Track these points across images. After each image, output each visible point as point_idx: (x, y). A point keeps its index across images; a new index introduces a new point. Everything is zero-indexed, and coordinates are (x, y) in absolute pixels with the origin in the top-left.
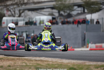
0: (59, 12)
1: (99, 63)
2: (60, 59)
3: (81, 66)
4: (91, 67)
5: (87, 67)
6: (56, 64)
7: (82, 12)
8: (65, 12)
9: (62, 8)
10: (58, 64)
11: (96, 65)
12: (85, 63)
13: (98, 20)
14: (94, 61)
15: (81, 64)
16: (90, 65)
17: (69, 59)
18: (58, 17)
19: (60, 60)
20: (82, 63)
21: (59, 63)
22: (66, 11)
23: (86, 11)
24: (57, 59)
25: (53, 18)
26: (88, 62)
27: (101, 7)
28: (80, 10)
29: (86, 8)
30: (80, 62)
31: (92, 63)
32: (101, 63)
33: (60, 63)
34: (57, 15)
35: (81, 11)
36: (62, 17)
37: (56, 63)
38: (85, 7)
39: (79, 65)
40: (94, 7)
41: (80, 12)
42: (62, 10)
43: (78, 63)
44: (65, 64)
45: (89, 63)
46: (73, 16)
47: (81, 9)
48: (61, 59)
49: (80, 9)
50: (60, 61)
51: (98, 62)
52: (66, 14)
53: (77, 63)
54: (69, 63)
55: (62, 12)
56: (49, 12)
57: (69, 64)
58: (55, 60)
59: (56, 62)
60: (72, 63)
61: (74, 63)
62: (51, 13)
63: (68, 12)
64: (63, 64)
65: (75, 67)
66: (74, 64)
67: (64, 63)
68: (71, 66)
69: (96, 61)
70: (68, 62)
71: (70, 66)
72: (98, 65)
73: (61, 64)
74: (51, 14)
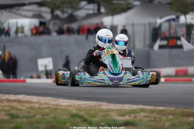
0: (52, 12)
1: (127, 107)
2: (53, 98)
3: (92, 112)
4: (111, 113)
5: (104, 114)
6: (45, 108)
7: (96, 12)
8: (63, 12)
9: (58, 4)
10: (49, 108)
11: (121, 110)
12: (100, 106)
13: (124, 26)
14: (117, 103)
15: (93, 108)
16: (110, 110)
17: (70, 99)
18: (50, 21)
19: (54, 101)
20: (95, 106)
21: (51, 106)
22: (65, 9)
23: (103, 10)
24: (49, 98)
25: (41, 24)
26: (105, 104)
27: (130, 4)
28: (91, 8)
29: (104, 6)
30: (91, 105)
31: (112, 106)
32: (130, 106)
33: (54, 105)
34: (48, 16)
35: (93, 10)
36: (58, 22)
37: (45, 106)
38: (102, 3)
39: (89, 110)
40: (118, 3)
41: (91, 12)
42: (59, 8)
43: (88, 107)
44: (63, 108)
45: (107, 105)
46: (79, 19)
47: (94, 6)
48: (56, 98)
49: (91, 6)
50: (53, 103)
51: (125, 104)
52: (65, 15)
53: (85, 106)
54: (70, 106)
55: (58, 12)
56: (33, 11)
57: (70, 109)
58: (45, 100)
59: (46, 103)
60: (77, 105)
61: (79, 105)
62: (37, 13)
63: (70, 11)
64: (59, 107)
65: (82, 113)
66: (79, 108)
67: (61, 106)
68: (74, 111)
69: (121, 103)
70: (68, 104)
71: (71, 111)
72: (125, 110)
73: (55, 107)
74: (38, 16)
